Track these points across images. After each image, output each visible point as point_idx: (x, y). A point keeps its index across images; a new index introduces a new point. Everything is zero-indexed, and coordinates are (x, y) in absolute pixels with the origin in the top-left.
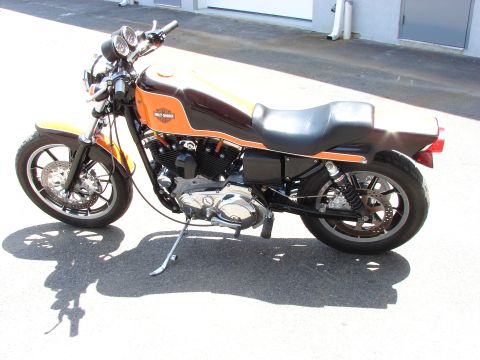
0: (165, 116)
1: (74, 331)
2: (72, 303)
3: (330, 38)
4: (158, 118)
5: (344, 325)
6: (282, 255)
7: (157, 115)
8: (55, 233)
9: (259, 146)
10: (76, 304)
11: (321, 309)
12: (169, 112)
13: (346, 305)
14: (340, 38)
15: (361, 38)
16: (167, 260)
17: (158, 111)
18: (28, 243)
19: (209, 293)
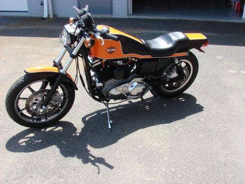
0: (112, 50)
3: (44, 18)
4: (108, 52)
7: (108, 50)
9: (149, 57)
12: (114, 48)
14: (48, 17)
15: (59, 16)
16: (109, 124)
17: (109, 49)
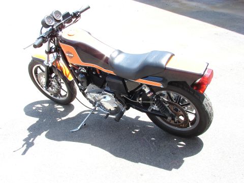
1: (24, 153)
2: (32, 139)
5: (142, 175)
6: (137, 130)
7: (67, 54)
8: (47, 105)
9: (112, 72)
10: (33, 140)
11: (136, 164)
12: (71, 54)
13: (150, 164)
16: (81, 125)
18: (34, 108)
19: (90, 145)
